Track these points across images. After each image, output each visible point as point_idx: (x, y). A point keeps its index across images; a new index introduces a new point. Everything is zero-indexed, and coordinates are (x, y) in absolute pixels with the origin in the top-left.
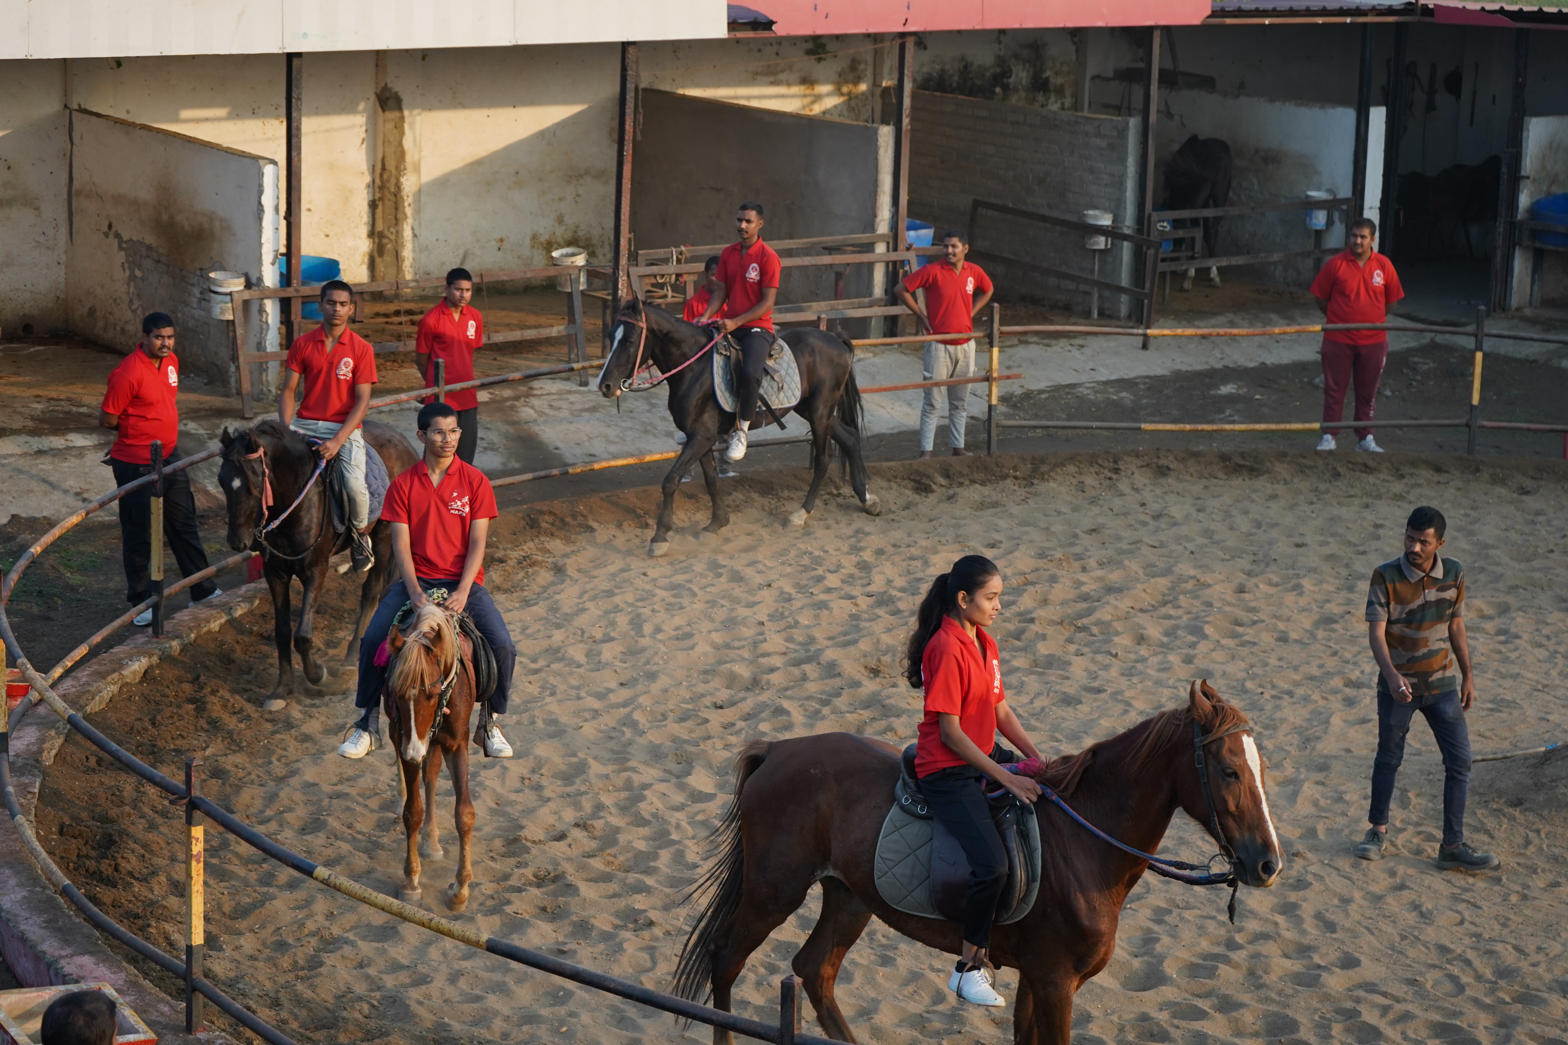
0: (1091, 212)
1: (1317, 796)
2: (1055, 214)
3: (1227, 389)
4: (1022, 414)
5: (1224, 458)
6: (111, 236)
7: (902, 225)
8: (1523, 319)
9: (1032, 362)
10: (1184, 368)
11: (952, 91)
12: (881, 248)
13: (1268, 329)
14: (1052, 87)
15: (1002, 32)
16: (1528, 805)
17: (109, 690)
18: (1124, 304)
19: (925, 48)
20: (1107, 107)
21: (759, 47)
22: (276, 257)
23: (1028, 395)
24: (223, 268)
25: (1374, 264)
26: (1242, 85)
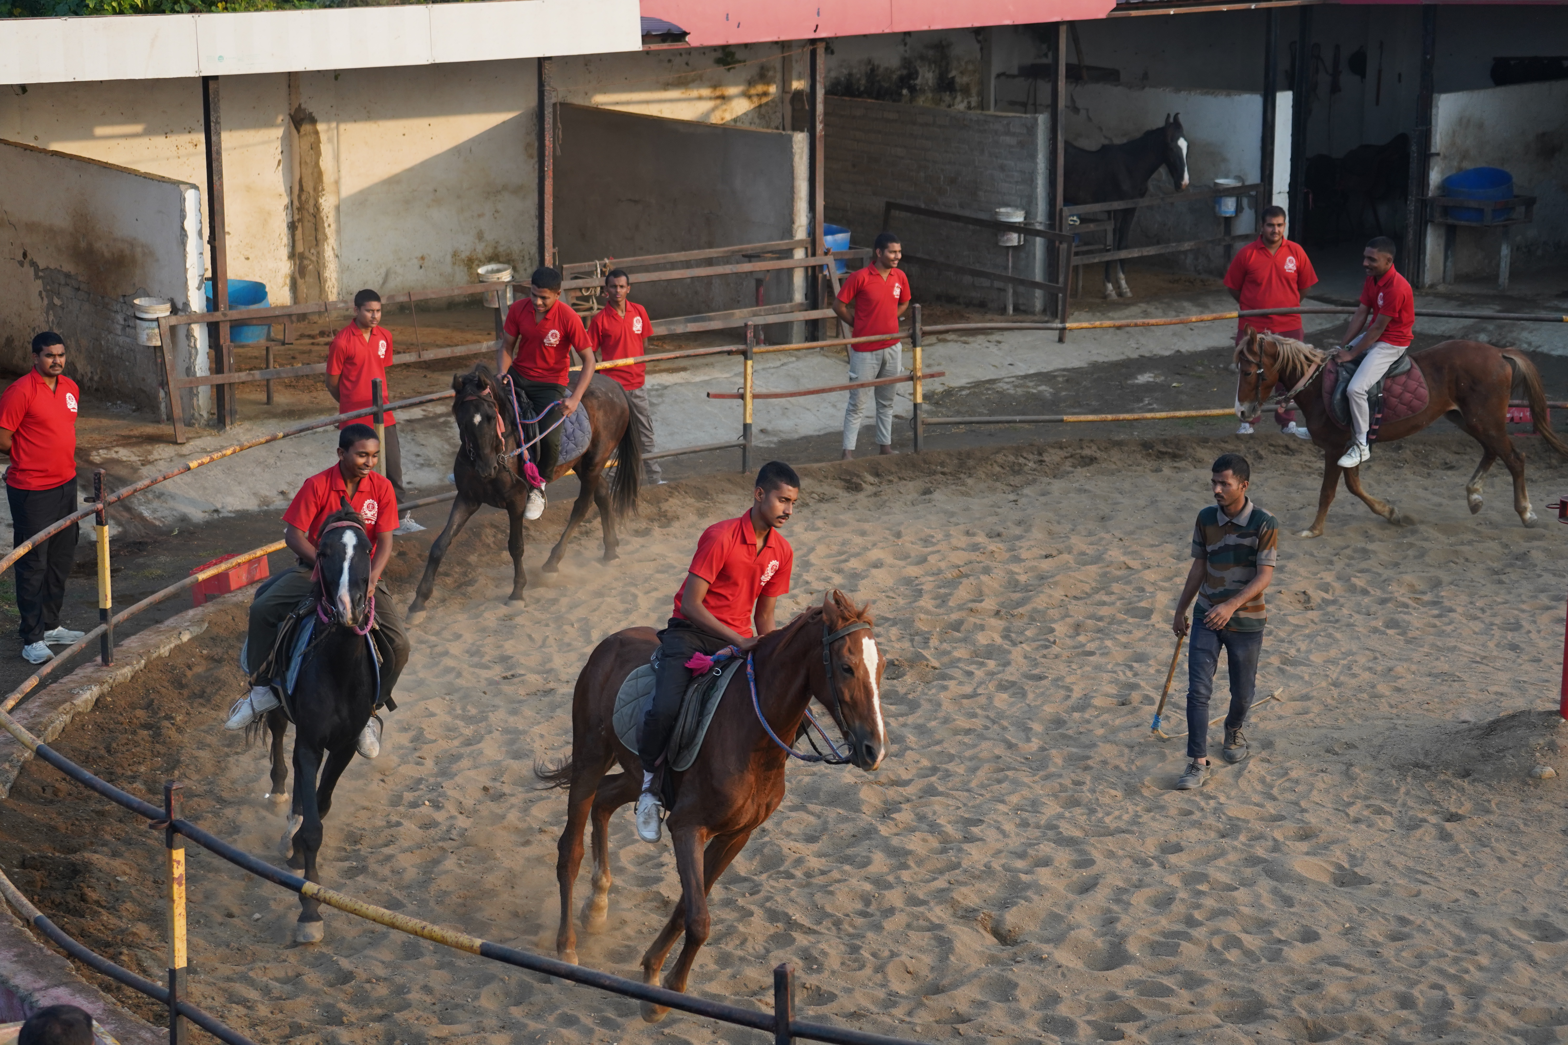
0: (1003, 210)
1: (1263, 773)
2: (967, 213)
3: (1144, 378)
4: (944, 410)
5: (1146, 446)
6: (27, 265)
7: (819, 230)
8: (1437, 295)
9: (951, 359)
10: (1101, 359)
11: (860, 95)
12: (799, 254)
13: (1183, 317)
14: (958, 87)
15: (908, 34)
16: (1476, 776)
17: (61, 719)
18: (1038, 299)
19: (832, 53)
20: (1013, 105)
21: (668, 58)
22: (201, 282)
23: (949, 393)
24: (147, 295)
25: (1285, 250)
26: (1145, 76)
